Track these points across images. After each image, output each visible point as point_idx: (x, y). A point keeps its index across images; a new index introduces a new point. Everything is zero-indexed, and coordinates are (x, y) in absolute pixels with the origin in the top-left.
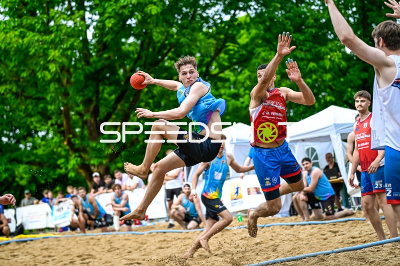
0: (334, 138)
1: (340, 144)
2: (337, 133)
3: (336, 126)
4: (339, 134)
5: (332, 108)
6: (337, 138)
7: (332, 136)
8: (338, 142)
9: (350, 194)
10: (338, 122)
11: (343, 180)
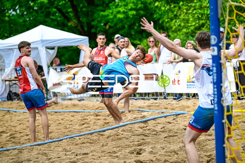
0: (40, 49)
1: (44, 54)
2: (43, 46)
3: (43, 41)
4: (44, 47)
5: (41, 27)
6: (43, 49)
7: (39, 48)
8: (43, 53)
9: (49, 89)
10: (44, 38)
11: (45, 79)
